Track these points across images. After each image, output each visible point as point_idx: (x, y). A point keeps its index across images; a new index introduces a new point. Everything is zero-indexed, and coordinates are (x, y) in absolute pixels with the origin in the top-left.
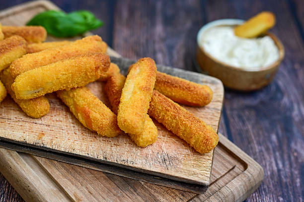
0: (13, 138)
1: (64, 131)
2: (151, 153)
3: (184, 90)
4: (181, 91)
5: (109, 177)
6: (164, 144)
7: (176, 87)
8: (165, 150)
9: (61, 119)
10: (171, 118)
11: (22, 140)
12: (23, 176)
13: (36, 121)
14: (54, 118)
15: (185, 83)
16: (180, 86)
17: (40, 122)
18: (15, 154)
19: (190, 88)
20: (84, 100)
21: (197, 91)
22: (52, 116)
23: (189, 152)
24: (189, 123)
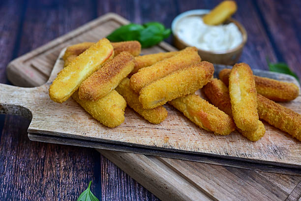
0: (144, 144)
1: (184, 134)
2: (262, 146)
3: (275, 88)
4: (274, 90)
5: (228, 170)
6: (270, 137)
7: (269, 86)
8: (272, 142)
9: (177, 123)
10: (273, 114)
11: (152, 144)
12: (157, 176)
13: (157, 126)
14: (171, 123)
15: (276, 82)
16: (272, 85)
17: (160, 127)
18: (144, 157)
19: (281, 86)
20: (198, 104)
21: (287, 89)
22: (168, 121)
23: (293, 142)
24: (291, 118)
